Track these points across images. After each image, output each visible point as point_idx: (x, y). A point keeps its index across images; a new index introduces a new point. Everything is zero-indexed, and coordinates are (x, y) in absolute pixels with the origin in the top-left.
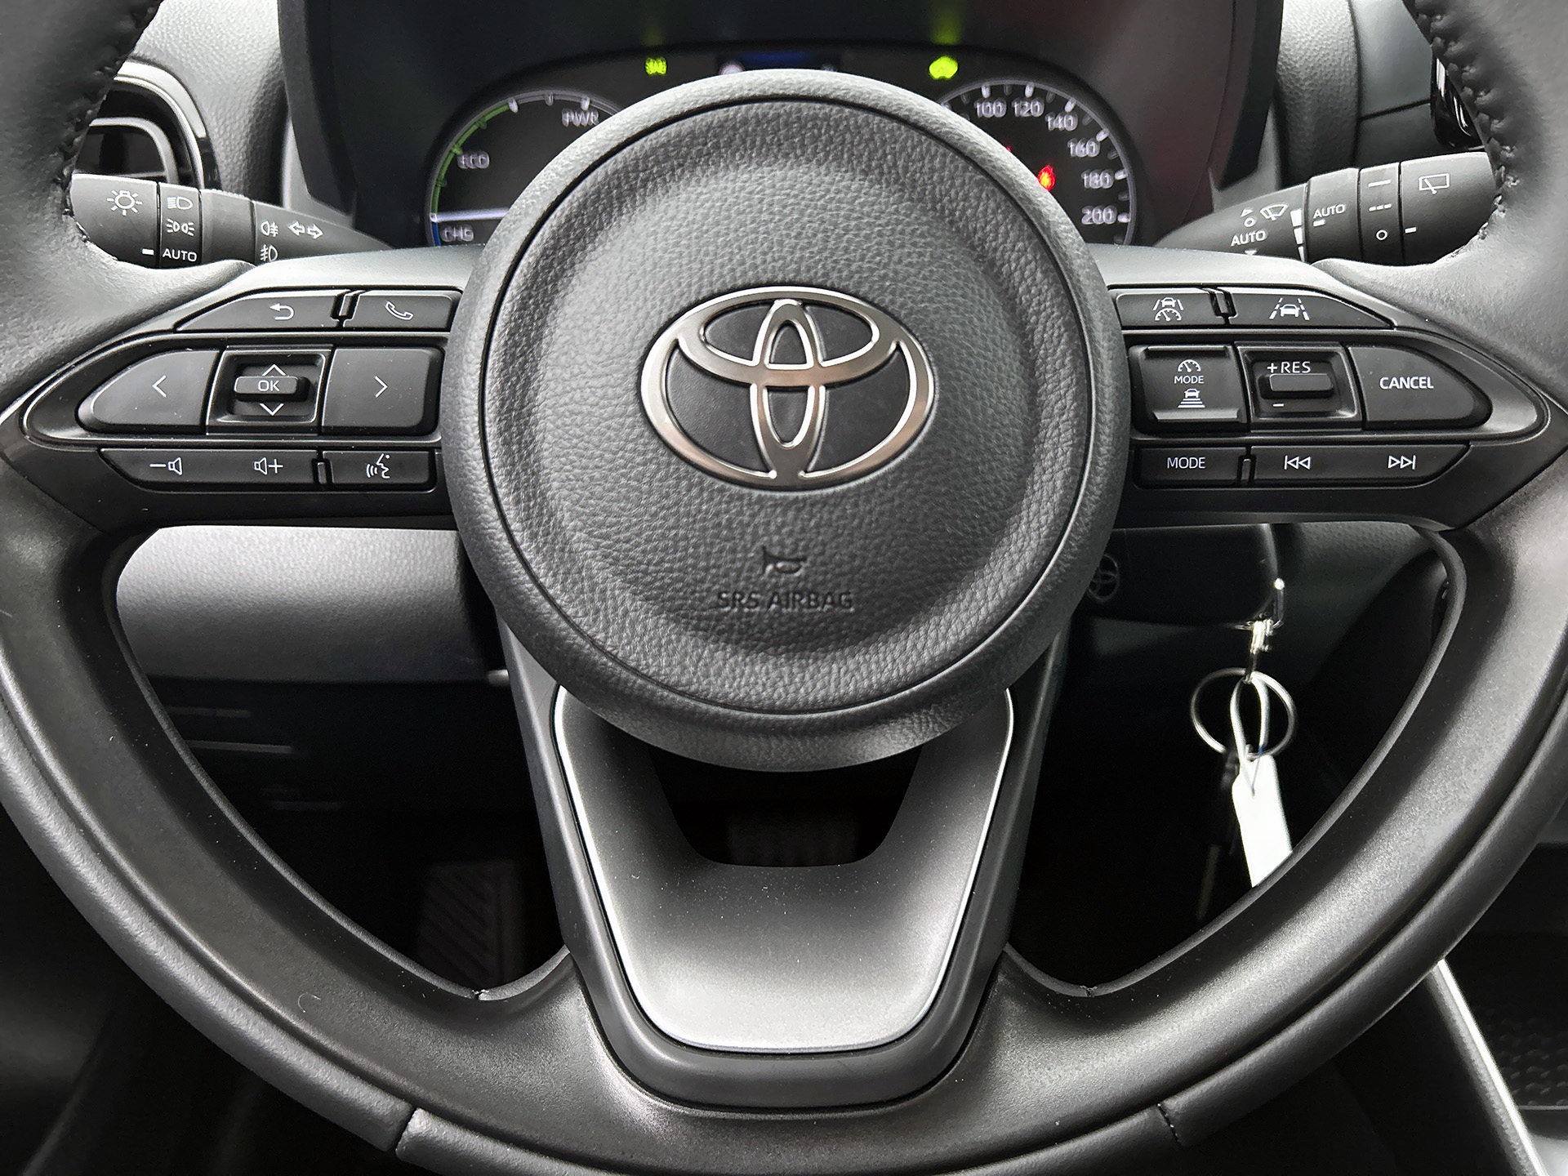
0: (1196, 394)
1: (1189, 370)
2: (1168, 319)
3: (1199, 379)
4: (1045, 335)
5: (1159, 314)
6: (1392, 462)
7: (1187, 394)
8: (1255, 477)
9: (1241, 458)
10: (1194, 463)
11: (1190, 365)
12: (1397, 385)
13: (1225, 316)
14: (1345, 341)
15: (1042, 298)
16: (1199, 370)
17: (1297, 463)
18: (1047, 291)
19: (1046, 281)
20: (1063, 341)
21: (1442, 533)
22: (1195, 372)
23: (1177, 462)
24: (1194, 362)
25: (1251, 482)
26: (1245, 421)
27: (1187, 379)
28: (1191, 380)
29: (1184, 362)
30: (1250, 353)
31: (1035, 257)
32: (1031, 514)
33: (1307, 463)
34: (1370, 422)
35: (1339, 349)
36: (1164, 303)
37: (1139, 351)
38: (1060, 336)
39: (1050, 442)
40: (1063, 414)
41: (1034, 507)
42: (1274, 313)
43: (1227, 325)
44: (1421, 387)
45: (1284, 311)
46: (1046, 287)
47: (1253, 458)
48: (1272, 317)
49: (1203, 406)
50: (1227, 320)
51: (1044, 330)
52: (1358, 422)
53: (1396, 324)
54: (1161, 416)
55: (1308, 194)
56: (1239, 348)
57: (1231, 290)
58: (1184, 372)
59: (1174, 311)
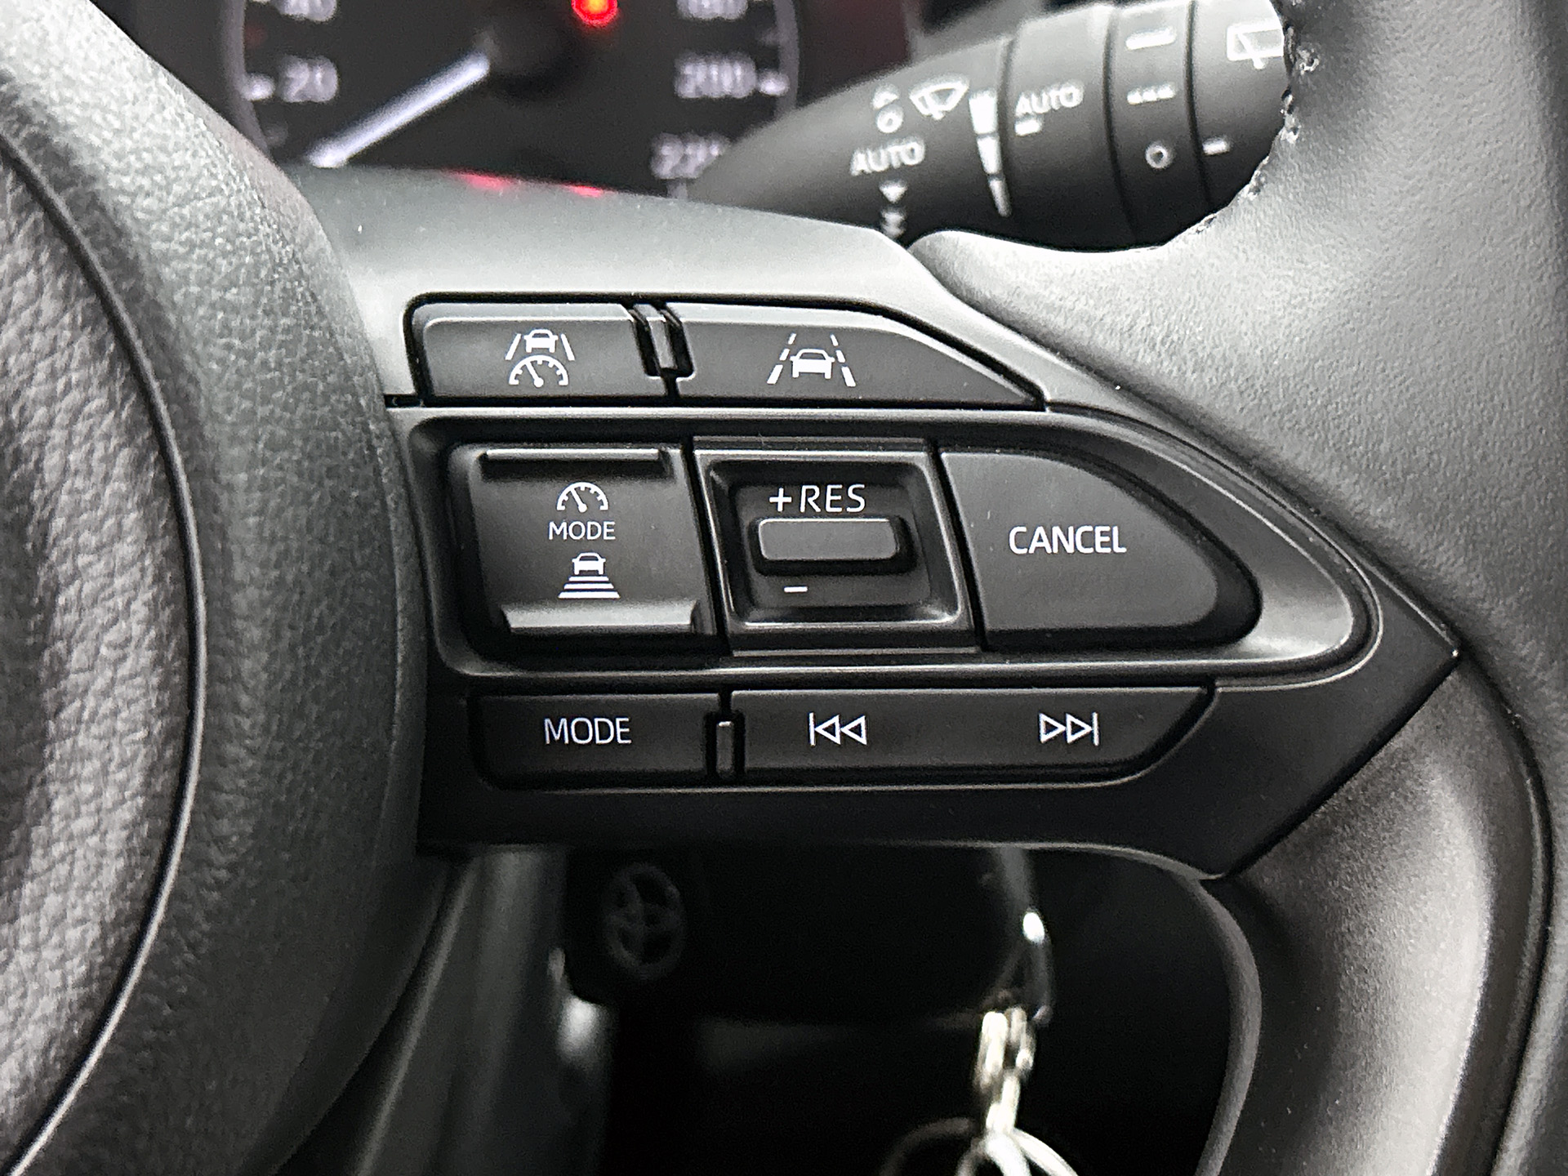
0: (598, 565)
1: (583, 508)
2: (539, 382)
3: (605, 531)
4: (71, 457)
5: (517, 370)
6: (1048, 729)
7: (579, 565)
8: (748, 765)
9: (711, 720)
10: (604, 731)
11: (584, 495)
12: (1046, 544)
13: (669, 376)
14: (938, 438)
15: (60, 360)
16: (605, 507)
17: (834, 730)
18: (70, 344)
19: (67, 319)
20: (118, 471)
21: (1204, 883)
22: (594, 513)
23: (565, 731)
24: (594, 488)
25: (740, 775)
26: (709, 629)
27: (577, 530)
28: (586, 531)
29: (571, 488)
30: (720, 466)
31: (36, 257)
32: (43, 922)
33: (858, 730)
34: (992, 632)
35: (919, 458)
36: (532, 342)
37: (470, 456)
38: (110, 459)
39: (95, 730)
40: (124, 658)
41: (52, 902)
42: (778, 369)
43: (672, 398)
44: (1099, 549)
45: (800, 366)
46: (67, 334)
47: (739, 720)
48: (773, 379)
49: (615, 595)
50: (670, 385)
51: (68, 444)
52: (962, 633)
53: (1048, 397)
54: (520, 619)
55: (1007, 62)
56: (698, 453)
57: (686, 313)
58: (571, 513)
59: (552, 362)
